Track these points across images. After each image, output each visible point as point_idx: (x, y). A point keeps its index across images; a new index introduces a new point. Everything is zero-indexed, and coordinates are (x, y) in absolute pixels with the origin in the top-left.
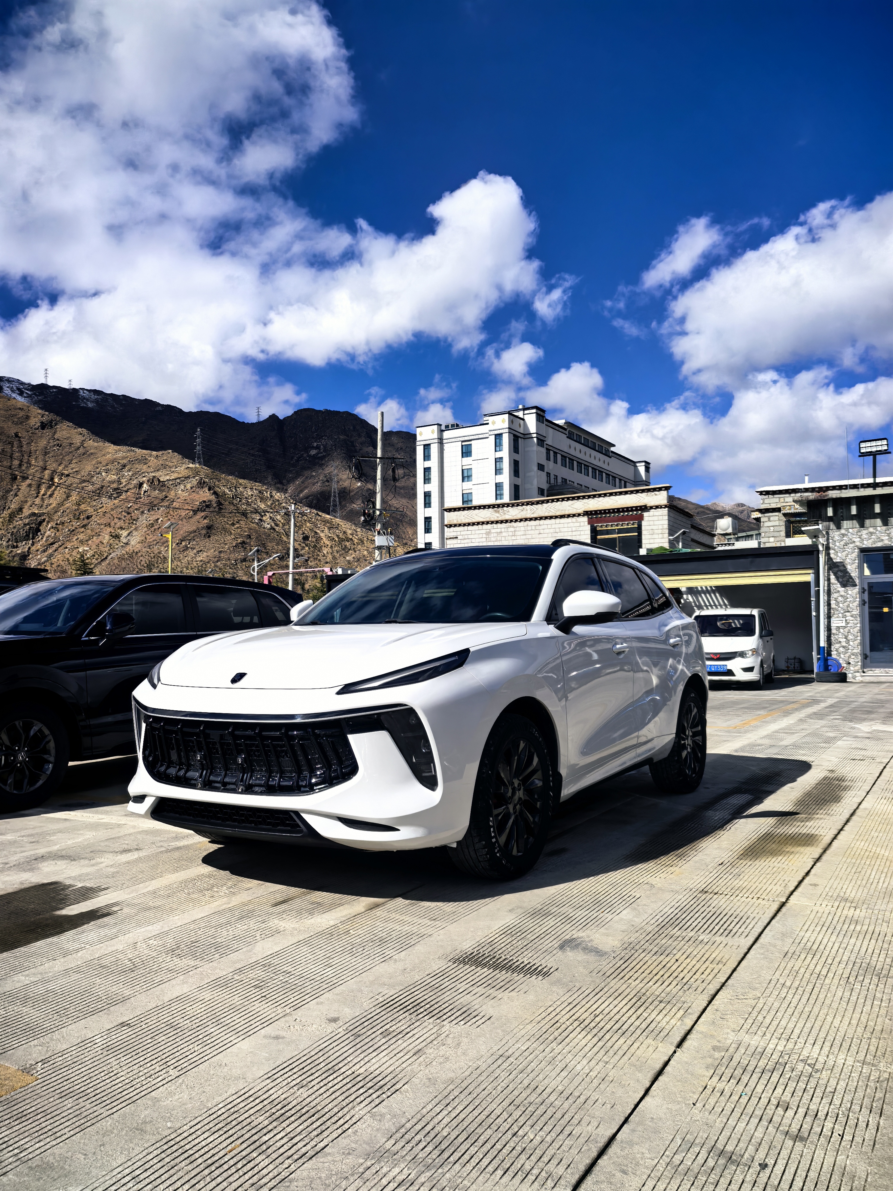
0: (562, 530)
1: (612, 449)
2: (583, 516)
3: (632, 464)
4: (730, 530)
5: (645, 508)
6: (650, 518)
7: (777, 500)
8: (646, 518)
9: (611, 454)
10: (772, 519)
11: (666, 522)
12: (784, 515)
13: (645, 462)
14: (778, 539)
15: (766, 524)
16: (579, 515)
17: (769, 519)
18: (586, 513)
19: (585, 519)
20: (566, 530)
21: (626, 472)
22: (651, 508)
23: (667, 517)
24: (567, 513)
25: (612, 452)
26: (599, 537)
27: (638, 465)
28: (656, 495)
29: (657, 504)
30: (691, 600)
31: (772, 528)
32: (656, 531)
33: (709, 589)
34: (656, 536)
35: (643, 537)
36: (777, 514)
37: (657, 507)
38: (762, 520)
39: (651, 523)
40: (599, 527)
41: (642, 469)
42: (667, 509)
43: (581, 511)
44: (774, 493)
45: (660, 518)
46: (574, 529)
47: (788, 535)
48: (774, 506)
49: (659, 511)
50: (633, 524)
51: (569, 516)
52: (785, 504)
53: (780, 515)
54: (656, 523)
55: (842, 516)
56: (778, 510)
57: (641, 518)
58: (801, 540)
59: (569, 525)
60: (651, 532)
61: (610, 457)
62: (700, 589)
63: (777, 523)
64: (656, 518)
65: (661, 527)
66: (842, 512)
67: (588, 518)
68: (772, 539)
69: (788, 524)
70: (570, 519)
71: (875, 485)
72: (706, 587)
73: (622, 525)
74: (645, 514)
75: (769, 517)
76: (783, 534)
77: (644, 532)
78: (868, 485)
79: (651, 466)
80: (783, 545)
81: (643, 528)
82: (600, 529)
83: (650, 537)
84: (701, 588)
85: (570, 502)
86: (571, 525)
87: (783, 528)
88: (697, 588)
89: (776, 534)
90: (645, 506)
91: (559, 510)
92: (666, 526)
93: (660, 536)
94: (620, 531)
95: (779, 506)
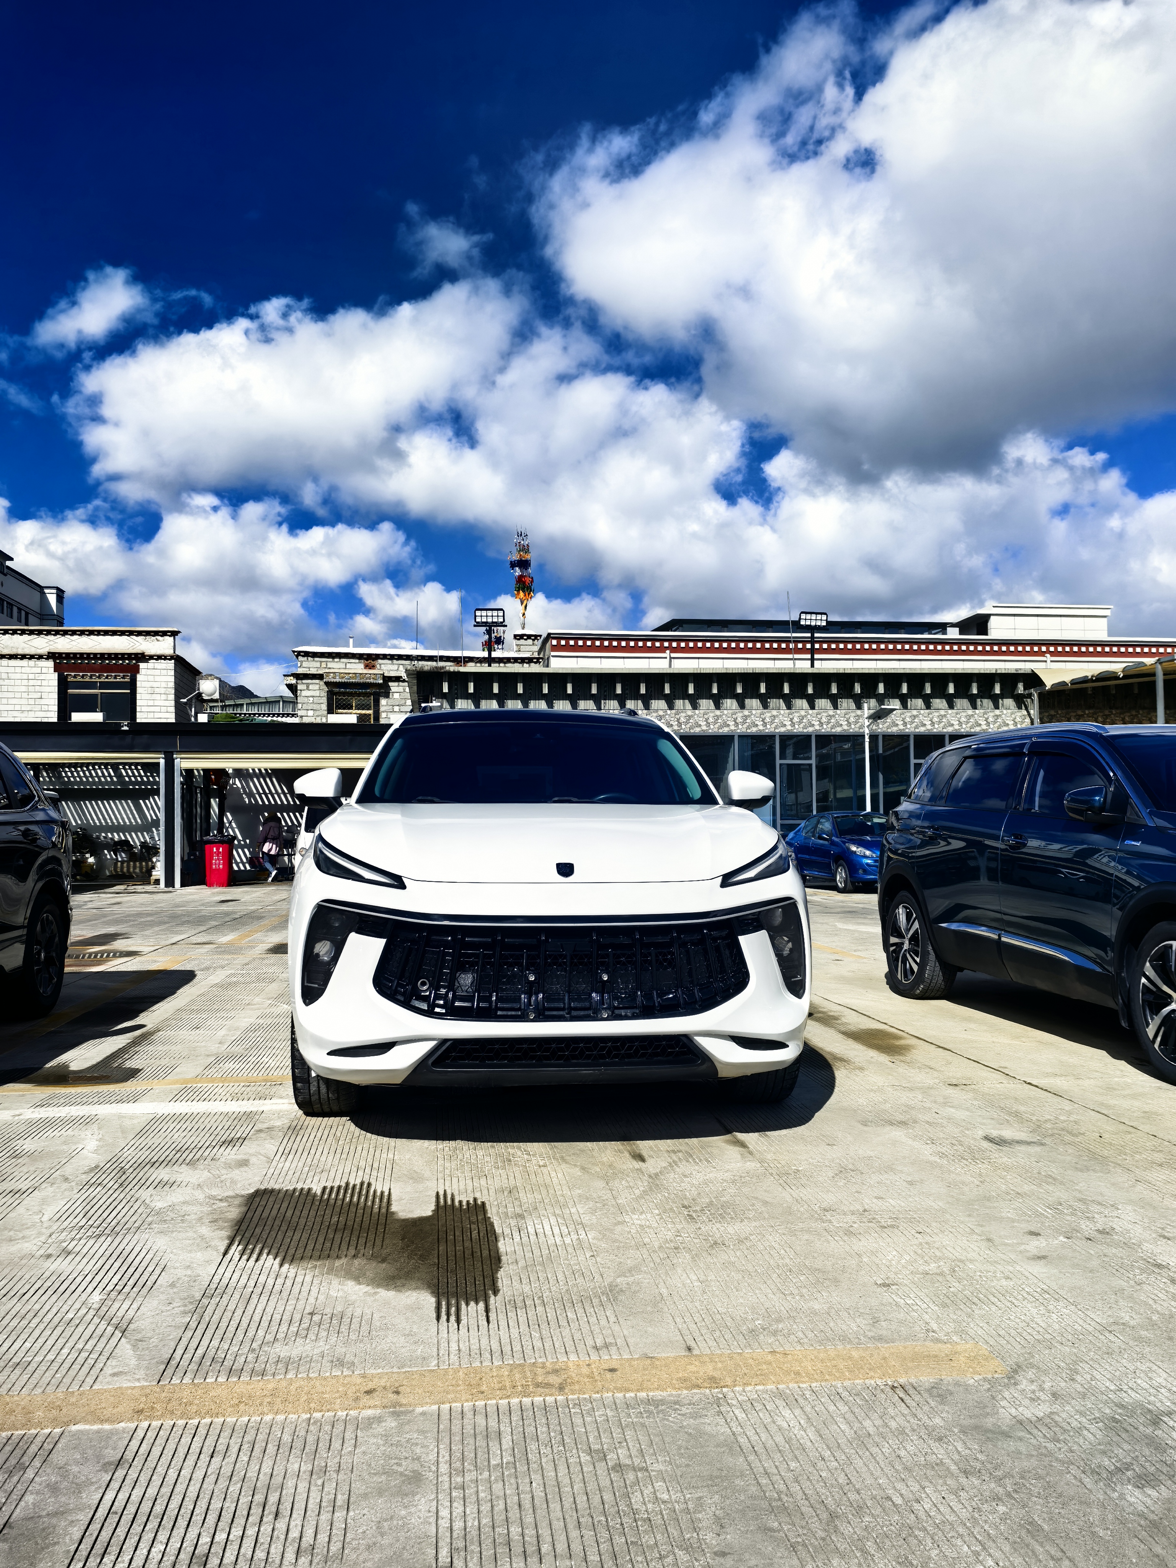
0: (12, 676)
1: (8, 563)
2: (47, 659)
3: (38, 589)
4: (217, 696)
5: (143, 657)
6: (149, 672)
7: (318, 665)
8: (142, 671)
9: (6, 571)
10: (311, 687)
11: (172, 679)
12: (327, 684)
13: (58, 589)
14: (317, 713)
15: (304, 693)
16: (40, 657)
17: (308, 687)
18: (51, 656)
19: (50, 664)
20: (18, 676)
21: (30, 600)
22: (151, 657)
23: (173, 673)
24: (20, 652)
25: (8, 567)
26: (70, 691)
27: (46, 591)
28: (158, 640)
29: (159, 652)
30: (239, 785)
31: (311, 699)
32: (157, 690)
33: (263, 771)
34: (157, 697)
35: (138, 696)
36: (317, 681)
37: (160, 657)
38: (299, 687)
39: (151, 678)
40: (72, 676)
41: (52, 599)
42: (173, 661)
43: (44, 651)
44: (315, 655)
45: (164, 672)
46: (31, 676)
47: (330, 711)
48: (313, 671)
49: (162, 664)
50: (123, 677)
51: (23, 657)
52: (327, 671)
53: (322, 683)
54: (157, 679)
55: (456, 694)
56: (320, 677)
57: (136, 670)
58: (349, 718)
59: (24, 670)
60: (150, 691)
61: (5, 575)
62: (251, 771)
63: (317, 693)
64: (157, 672)
65: (164, 685)
66: (456, 689)
67: (55, 662)
68: (311, 713)
69: (330, 695)
70: (25, 662)
71: (490, 660)
72: (260, 770)
73: (107, 677)
74: (142, 665)
75: (308, 685)
76: (324, 707)
77: (139, 690)
78: (480, 660)
79: (65, 595)
80: (324, 721)
81: (138, 684)
82: (73, 679)
83: (148, 697)
84: (253, 770)
85: (26, 637)
86: (28, 670)
87: (324, 700)
88: (247, 770)
89: (315, 707)
90: (143, 654)
91: (7, 647)
92: (172, 685)
93: (164, 697)
94: (104, 685)
95: (320, 672)
